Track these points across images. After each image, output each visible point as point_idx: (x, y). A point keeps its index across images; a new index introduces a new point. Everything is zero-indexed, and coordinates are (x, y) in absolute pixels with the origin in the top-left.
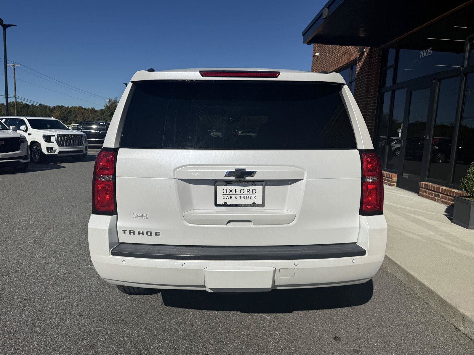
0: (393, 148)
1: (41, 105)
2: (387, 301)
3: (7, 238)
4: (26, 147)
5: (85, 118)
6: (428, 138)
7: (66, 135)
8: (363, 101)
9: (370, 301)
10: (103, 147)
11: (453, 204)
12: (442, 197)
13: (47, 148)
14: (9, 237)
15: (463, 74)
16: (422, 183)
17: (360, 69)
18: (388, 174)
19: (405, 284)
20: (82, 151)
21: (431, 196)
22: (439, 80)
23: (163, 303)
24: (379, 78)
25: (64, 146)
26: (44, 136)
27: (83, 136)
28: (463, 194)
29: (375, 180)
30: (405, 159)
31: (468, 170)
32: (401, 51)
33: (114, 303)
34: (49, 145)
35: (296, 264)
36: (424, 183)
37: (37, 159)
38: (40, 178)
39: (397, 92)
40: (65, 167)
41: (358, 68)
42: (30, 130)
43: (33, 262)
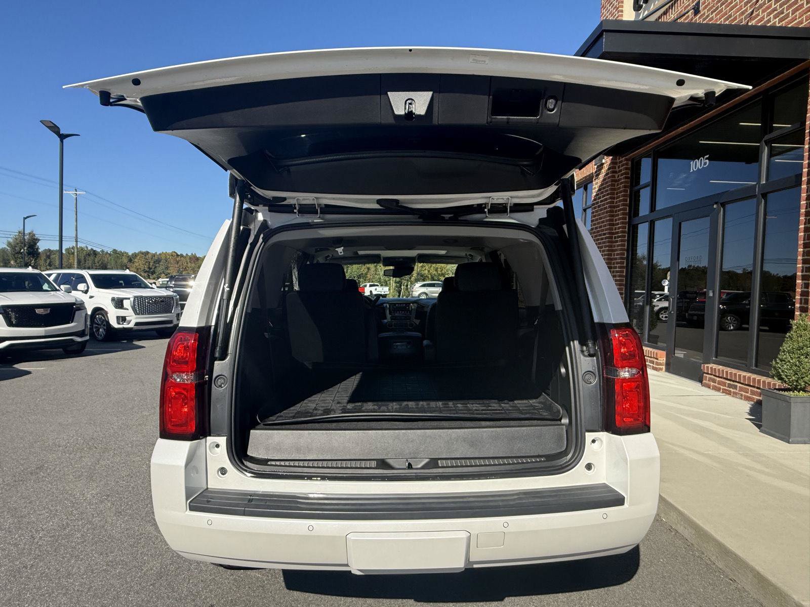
0: (656, 309)
1: (115, 251)
2: (664, 577)
3: (37, 468)
4: (84, 318)
5: (181, 269)
6: (711, 295)
7: (146, 297)
8: (606, 238)
9: (636, 577)
10: (180, 325)
11: (760, 400)
12: (741, 389)
13: (118, 318)
14: (40, 468)
15: (760, 195)
16: (706, 365)
17: (599, 190)
18: (651, 352)
19: (692, 544)
20: (171, 322)
21: (722, 387)
22: (723, 205)
23: (283, 584)
24: (628, 202)
25: (143, 314)
26: (113, 299)
27: (173, 299)
28: (775, 385)
29: (634, 374)
30: (678, 325)
31: (781, 345)
32: (661, 161)
33: (201, 585)
34: (121, 313)
35: (506, 525)
36: (710, 366)
37: (101, 335)
38: (102, 365)
39: (658, 224)
40: (143, 347)
41: (595, 188)
42: (93, 290)
43: (74, 512)
